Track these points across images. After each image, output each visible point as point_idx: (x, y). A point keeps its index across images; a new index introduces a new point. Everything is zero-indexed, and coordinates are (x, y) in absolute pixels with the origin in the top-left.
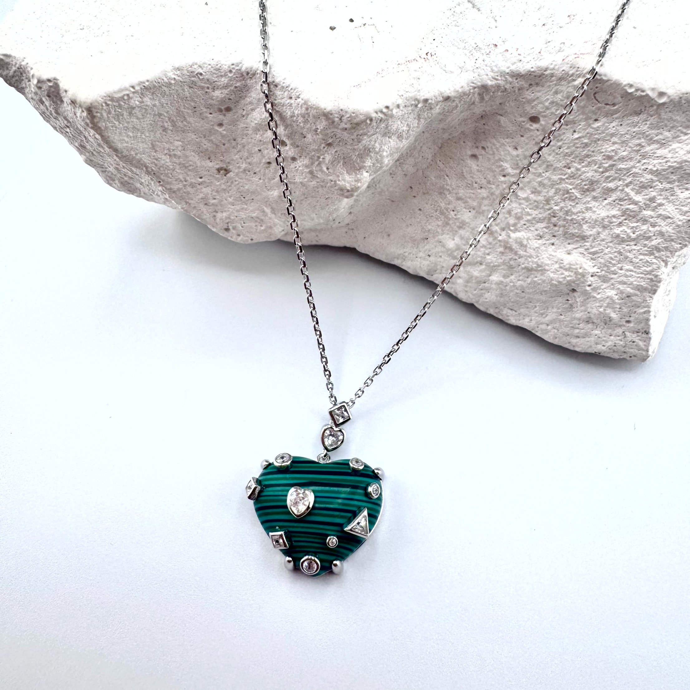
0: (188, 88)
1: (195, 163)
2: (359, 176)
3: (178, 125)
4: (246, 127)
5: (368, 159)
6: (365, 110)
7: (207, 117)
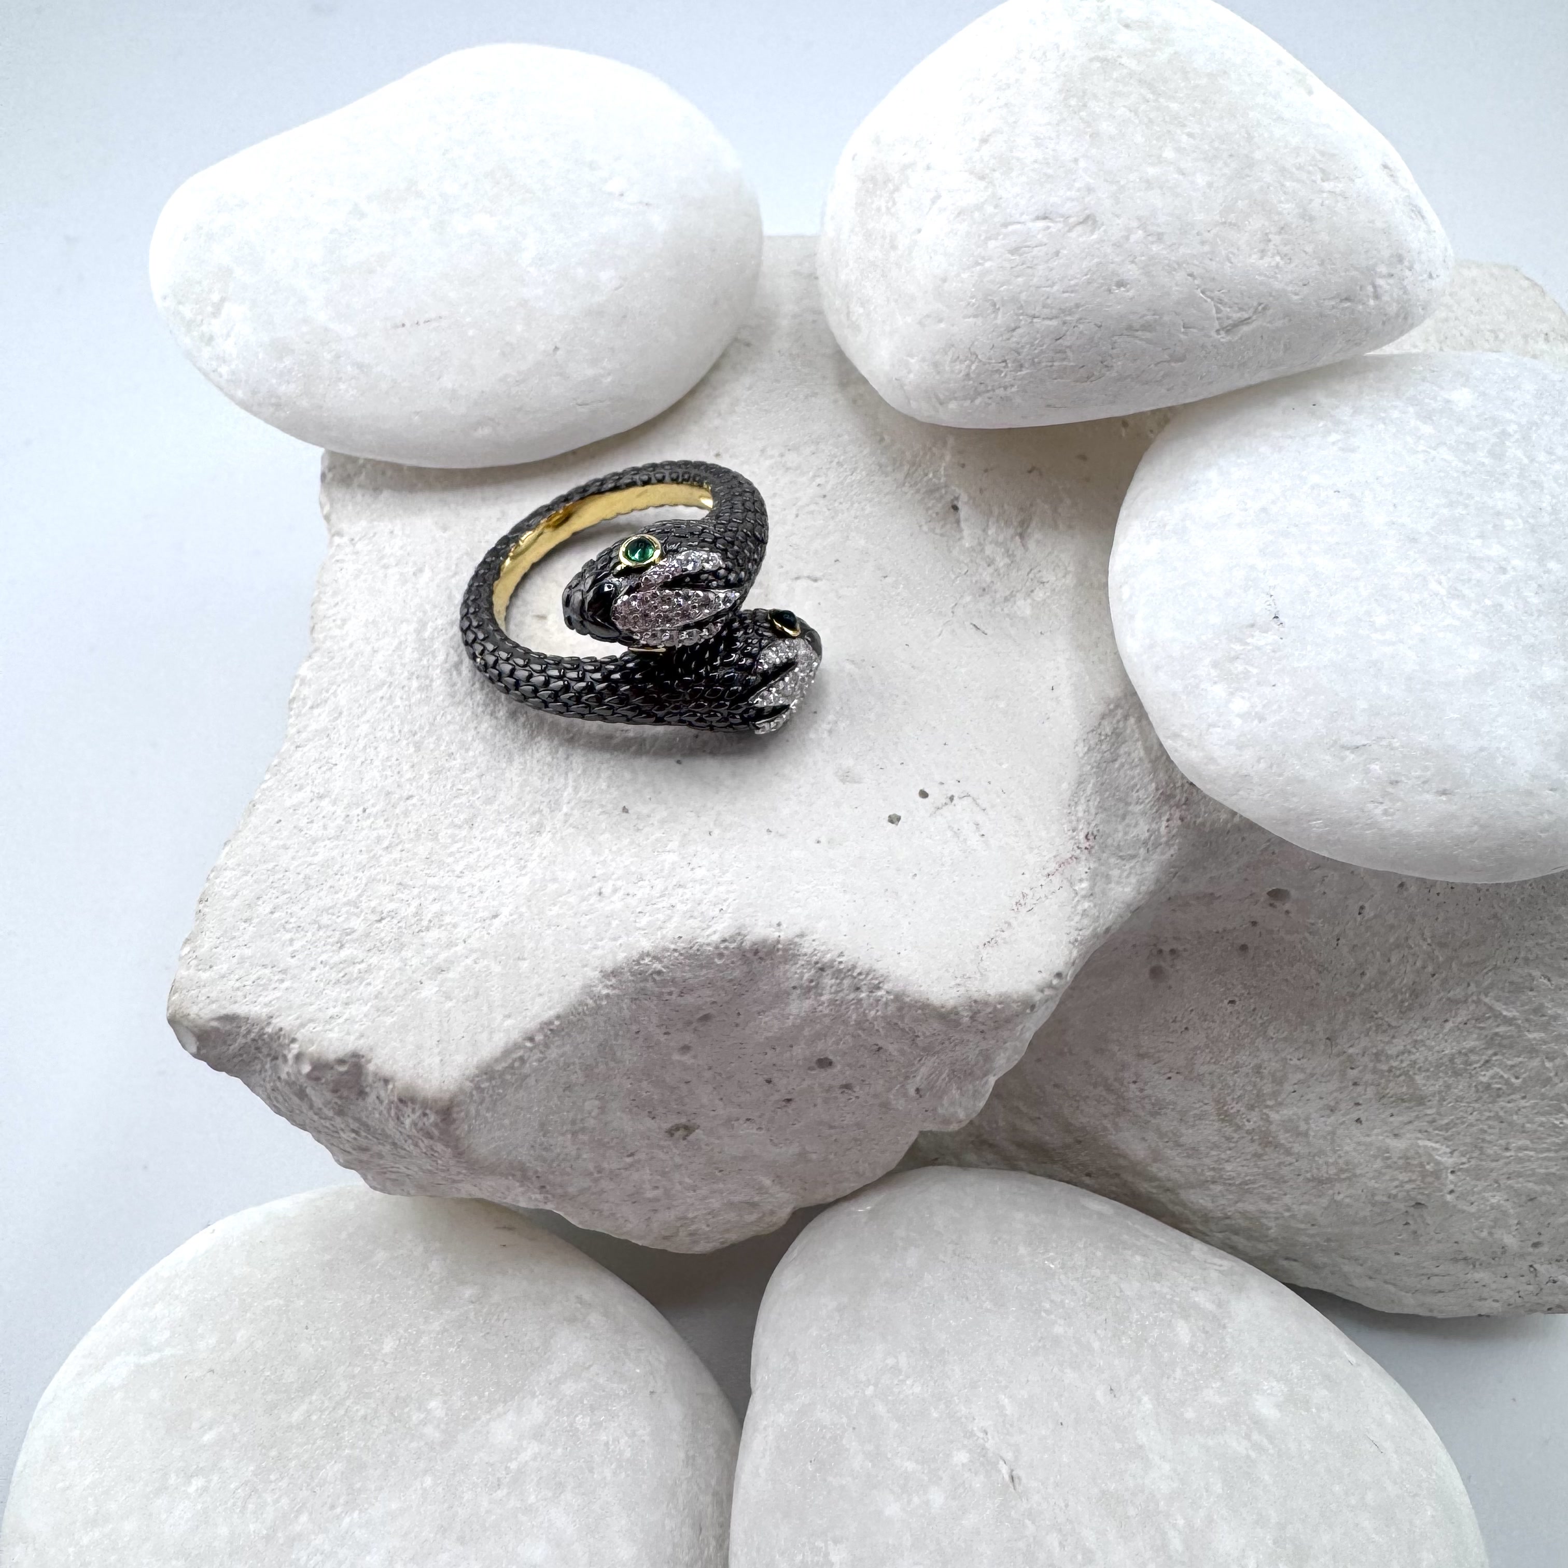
0: (630, 1003)
1: (623, 1130)
3: (597, 1072)
4: (741, 1044)
6: (1021, 993)
7: (658, 1043)
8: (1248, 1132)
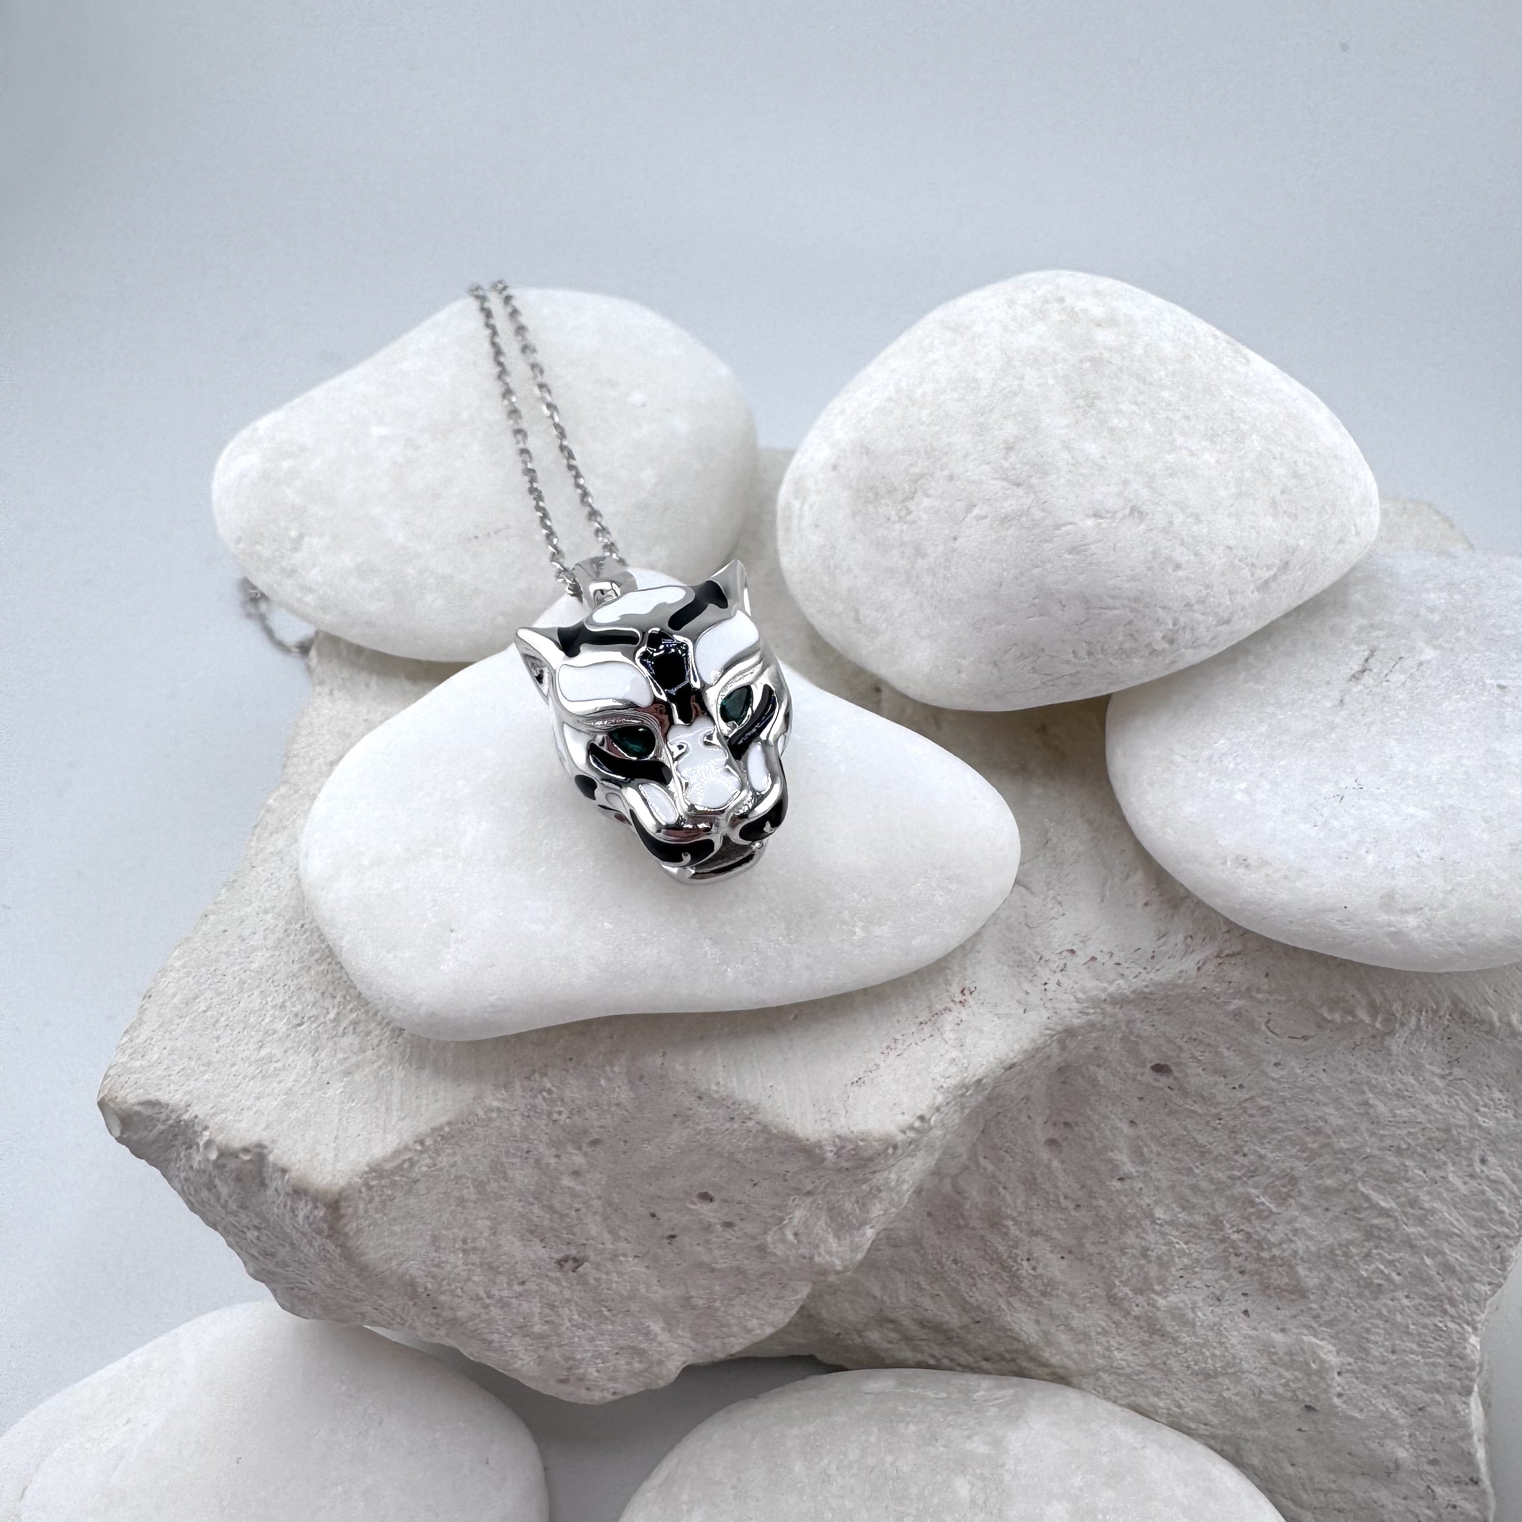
1: (514, 1256)
2: (857, 1238)
3: (489, 1190)
4: (629, 1173)
5: (875, 1204)
6: (883, 1131)
7: (548, 1165)
8: (1137, 1318)
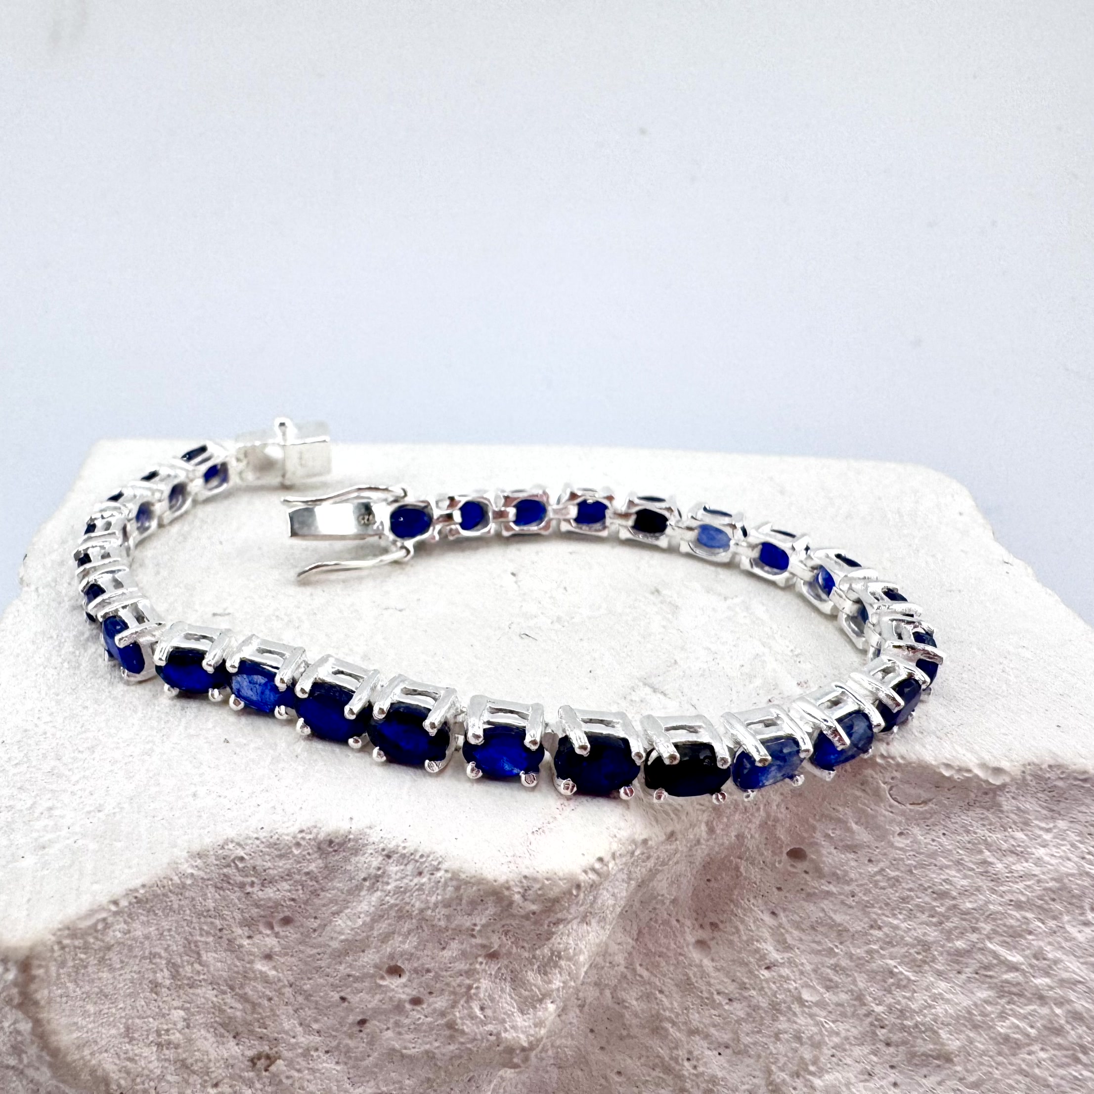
0: (213, 890)
1: (207, 1053)
2: (540, 1014)
3: (183, 974)
4: (319, 954)
5: (555, 974)
6: (566, 871)
7: (240, 946)
